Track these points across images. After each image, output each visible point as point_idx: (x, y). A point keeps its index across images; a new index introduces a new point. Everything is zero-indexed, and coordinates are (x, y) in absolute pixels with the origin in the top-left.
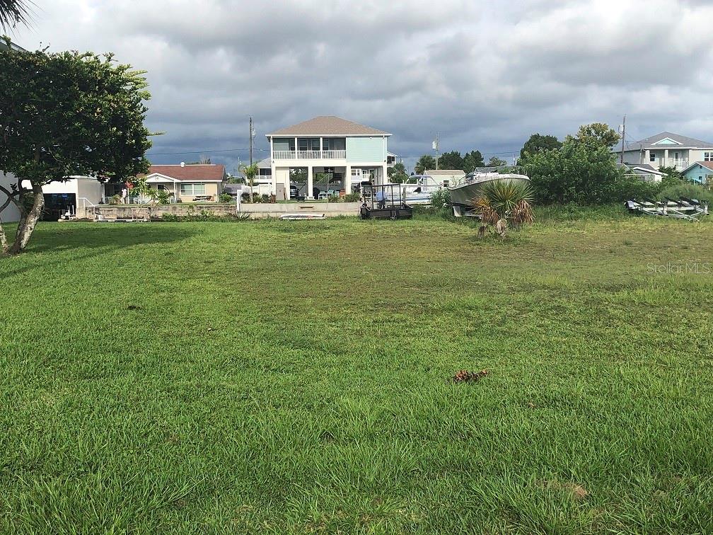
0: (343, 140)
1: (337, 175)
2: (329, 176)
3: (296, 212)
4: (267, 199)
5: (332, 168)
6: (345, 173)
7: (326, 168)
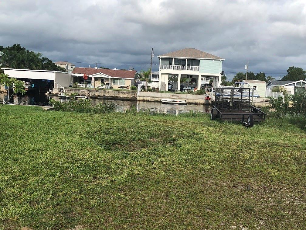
0: (198, 61)
1: (194, 79)
2: (189, 80)
3: (169, 98)
4: (154, 90)
5: (191, 76)
6: (198, 79)
7: (188, 75)
